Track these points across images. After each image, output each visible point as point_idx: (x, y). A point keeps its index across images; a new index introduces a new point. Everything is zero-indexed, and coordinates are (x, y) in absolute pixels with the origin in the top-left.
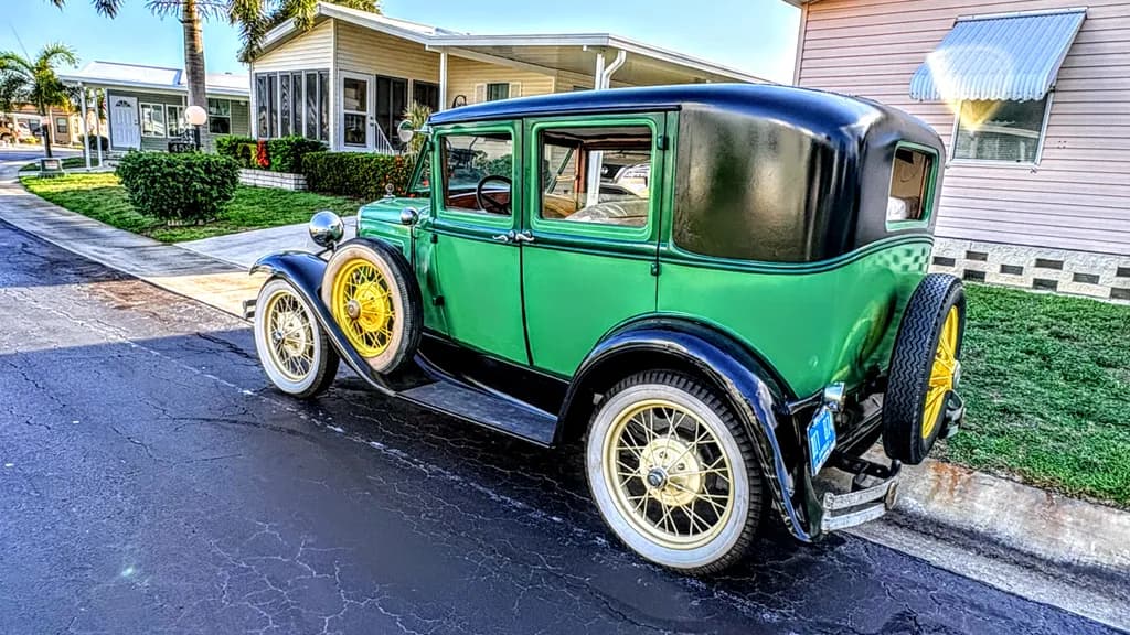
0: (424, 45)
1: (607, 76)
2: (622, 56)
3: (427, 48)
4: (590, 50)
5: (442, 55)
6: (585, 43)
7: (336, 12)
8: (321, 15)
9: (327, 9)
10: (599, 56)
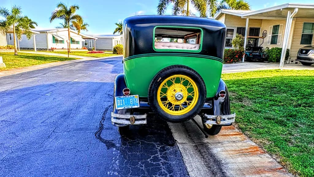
0: (241, 17)
1: (291, 18)
2: (297, 10)
3: (242, 18)
4: (284, 10)
5: (247, 19)
6: (281, 8)
7: (225, 11)
8: (222, 13)
9: (223, 11)
10: (289, 11)
